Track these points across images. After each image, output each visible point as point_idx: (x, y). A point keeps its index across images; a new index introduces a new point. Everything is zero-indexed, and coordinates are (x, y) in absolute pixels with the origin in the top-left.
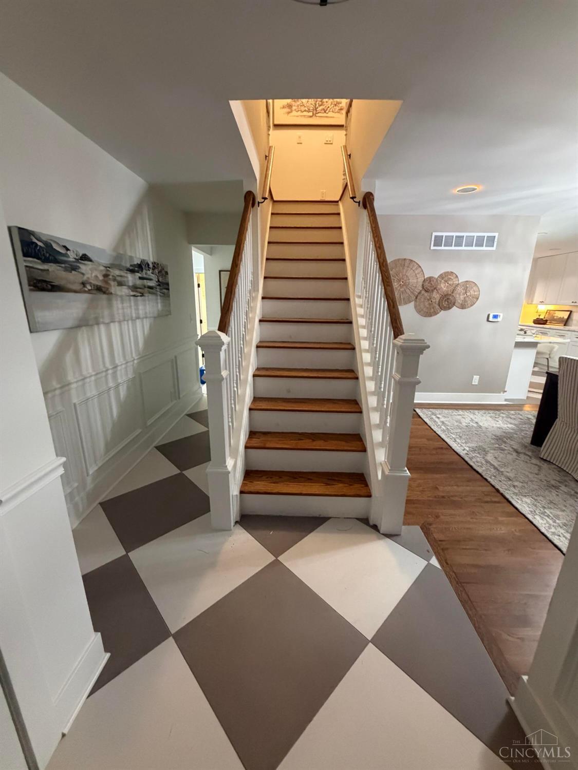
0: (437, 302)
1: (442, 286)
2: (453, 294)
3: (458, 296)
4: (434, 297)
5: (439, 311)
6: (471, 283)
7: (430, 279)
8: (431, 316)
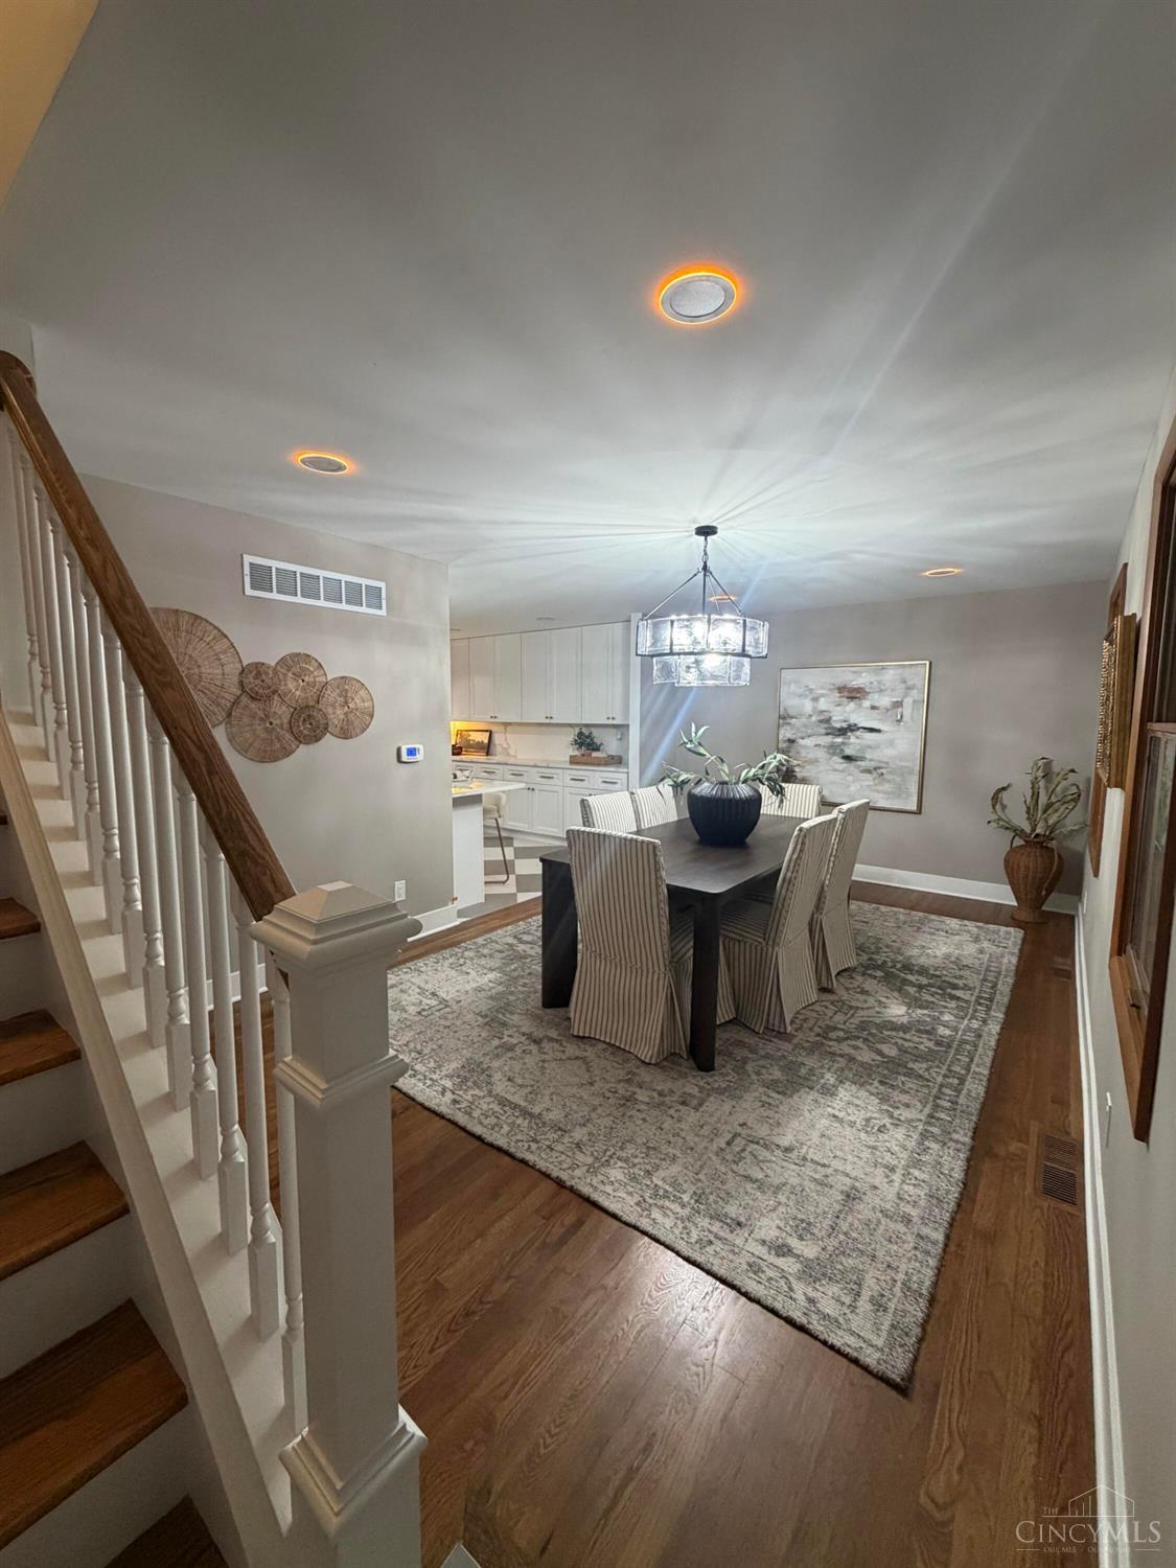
0: (286, 726)
1: (291, 685)
2: (320, 706)
3: (330, 710)
4: (275, 713)
5: (294, 747)
6: (354, 682)
7: (258, 669)
8: (276, 759)
